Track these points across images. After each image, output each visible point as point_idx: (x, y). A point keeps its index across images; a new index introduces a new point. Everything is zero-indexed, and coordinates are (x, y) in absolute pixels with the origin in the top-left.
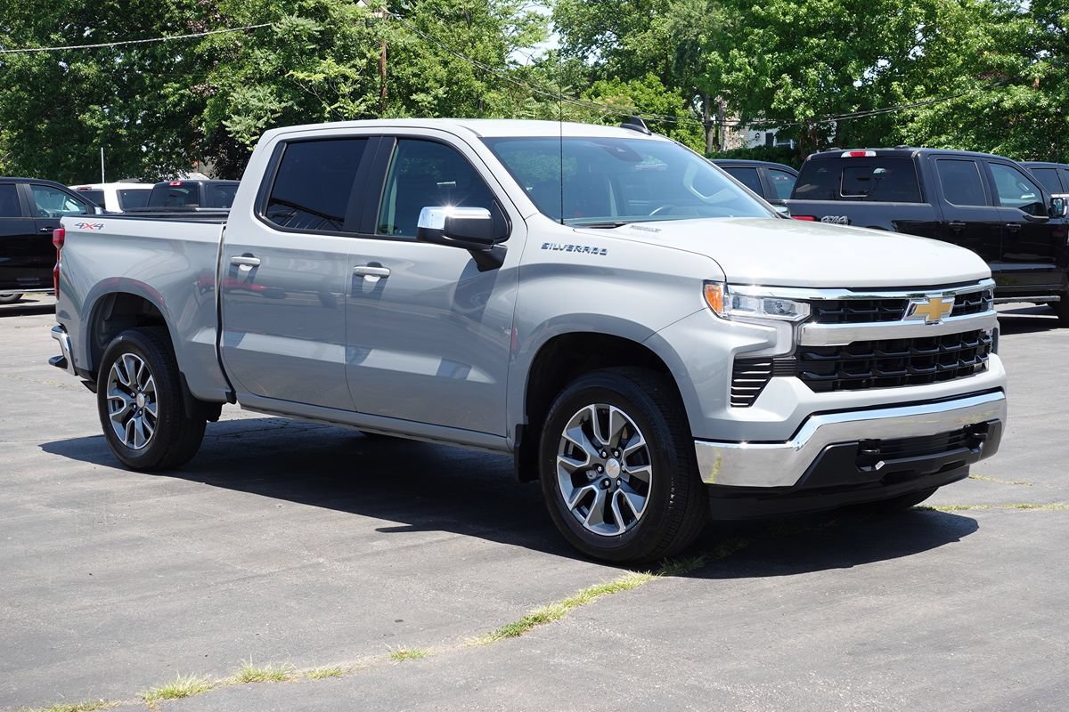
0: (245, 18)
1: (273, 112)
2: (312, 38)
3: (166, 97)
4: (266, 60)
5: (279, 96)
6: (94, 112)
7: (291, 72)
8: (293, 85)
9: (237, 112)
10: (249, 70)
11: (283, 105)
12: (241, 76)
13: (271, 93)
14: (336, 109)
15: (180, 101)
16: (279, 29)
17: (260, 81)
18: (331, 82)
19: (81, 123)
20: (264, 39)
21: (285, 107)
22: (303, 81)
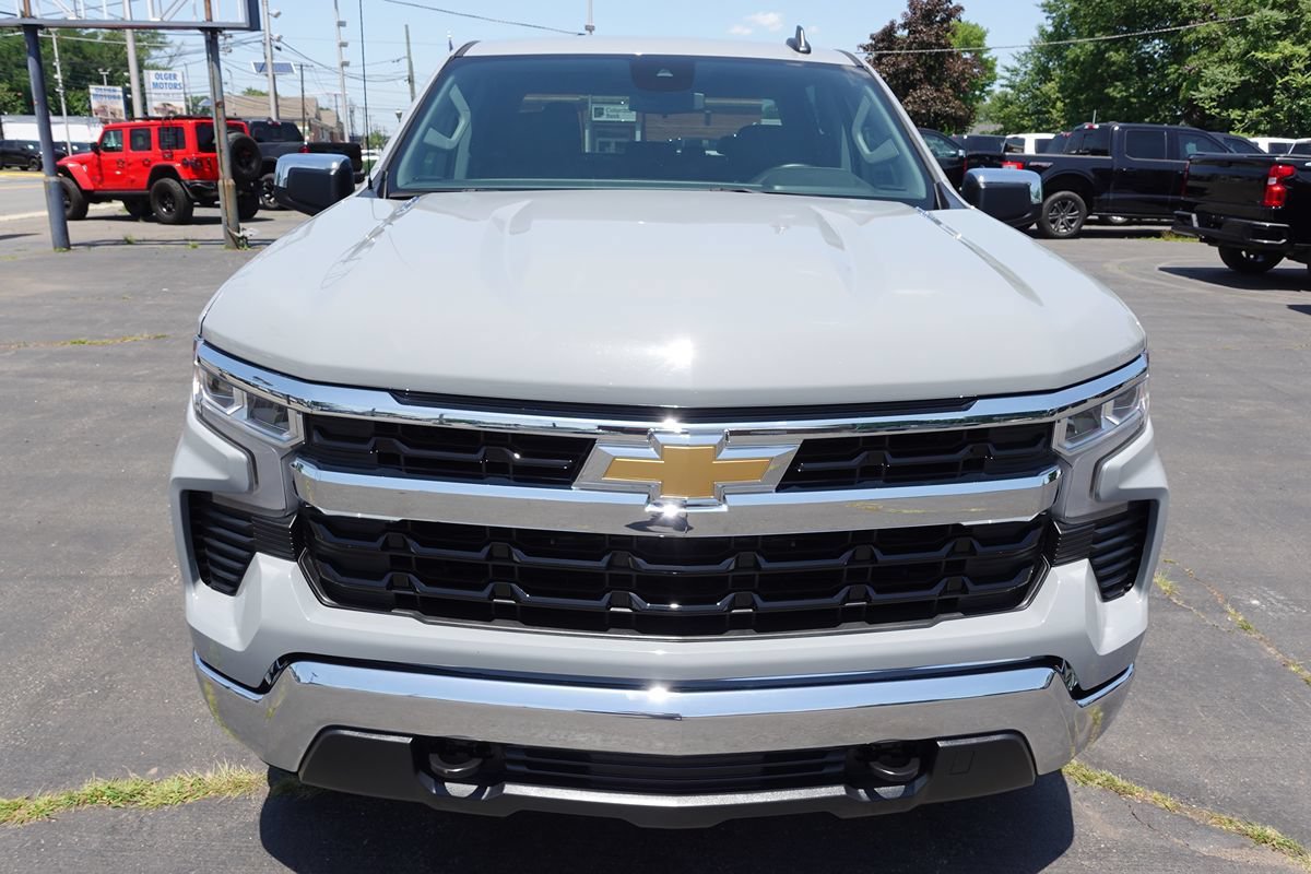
0: (1227, 15)
1: (1233, 84)
2: (1278, 26)
3: (1168, 75)
4: (1236, 45)
5: (1242, 72)
6: (1116, 87)
7: (1253, 53)
8: (1252, 64)
9: (1205, 85)
10: (1222, 53)
11: (1243, 78)
12: (1215, 57)
13: (1235, 70)
14: (1287, 81)
15: (1179, 77)
16: (1252, 20)
17: (1228, 60)
18: (1288, 60)
19: (1107, 94)
20: (1239, 28)
21: (1244, 81)
22: (1261, 59)
